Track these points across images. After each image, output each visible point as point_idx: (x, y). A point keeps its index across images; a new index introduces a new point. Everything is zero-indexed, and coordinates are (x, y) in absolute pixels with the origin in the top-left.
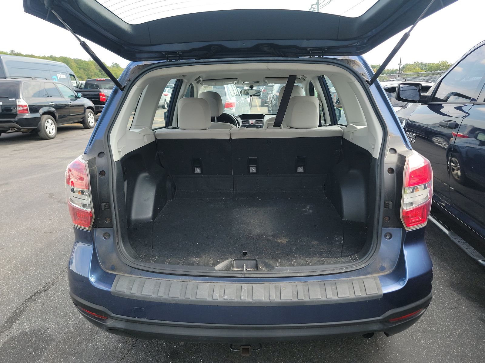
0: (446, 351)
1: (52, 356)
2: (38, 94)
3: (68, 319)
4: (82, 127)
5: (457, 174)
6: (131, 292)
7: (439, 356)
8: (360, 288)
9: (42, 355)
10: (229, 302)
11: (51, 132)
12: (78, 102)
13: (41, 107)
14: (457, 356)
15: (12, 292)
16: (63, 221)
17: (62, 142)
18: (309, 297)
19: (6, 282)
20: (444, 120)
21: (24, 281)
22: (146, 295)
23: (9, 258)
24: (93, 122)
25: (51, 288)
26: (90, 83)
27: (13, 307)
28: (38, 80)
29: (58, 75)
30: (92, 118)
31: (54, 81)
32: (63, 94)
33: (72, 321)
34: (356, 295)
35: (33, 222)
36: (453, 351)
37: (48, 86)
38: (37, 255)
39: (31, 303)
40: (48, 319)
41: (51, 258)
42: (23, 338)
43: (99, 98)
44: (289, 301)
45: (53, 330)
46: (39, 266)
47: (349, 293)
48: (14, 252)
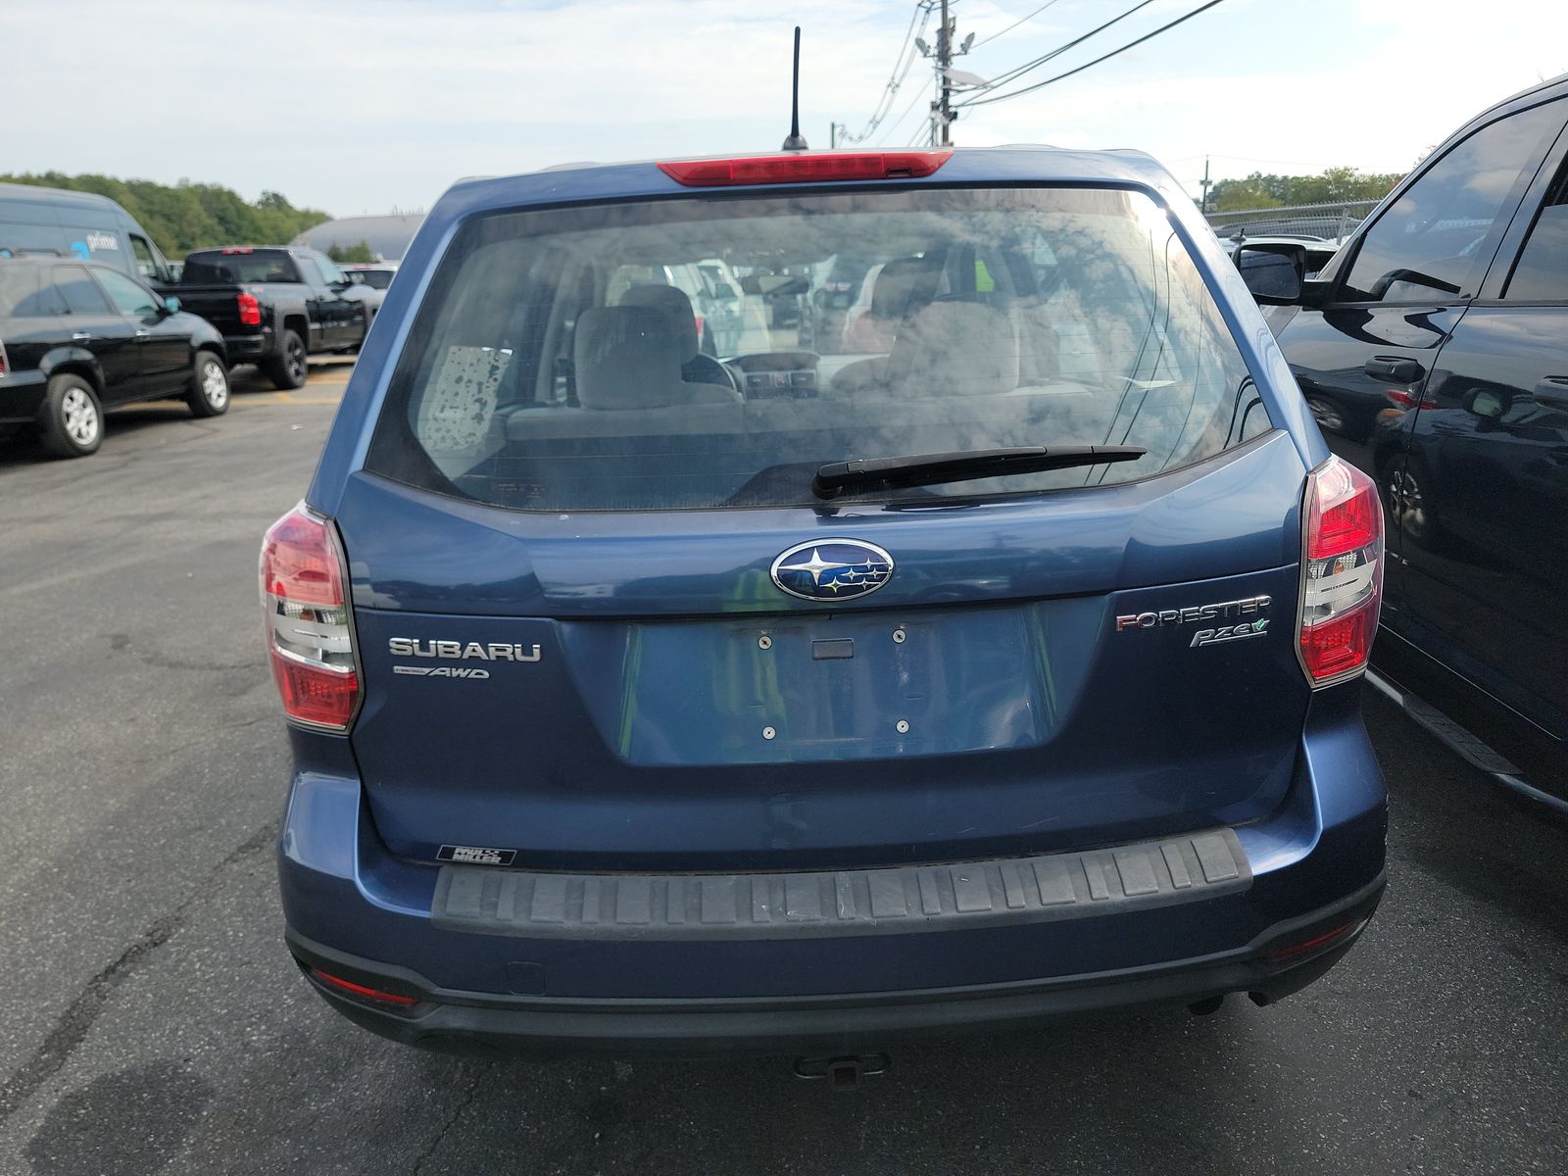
0: (1418, 1046)
1: (216, 1144)
2: (35, 305)
3: (247, 1027)
4: (184, 411)
5: (1413, 517)
6: (498, 917)
7: (1399, 1063)
8: (1186, 864)
9: (180, 1142)
10: (802, 929)
11: (84, 431)
12: (167, 328)
13: (45, 348)
14: (1451, 1058)
15: (47, 954)
16: (175, 723)
17: (125, 465)
18: (1041, 901)
19: (18, 925)
20: (1378, 358)
21: (79, 920)
22: (546, 922)
23: (15, 848)
24: (224, 394)
25: (174, 934)
26: (199, 262)
27: (58, 1001)
28: (31, 257)
29: (90, 238)
30: (219, 380)
31: (78, 259)
32: (118, 301)
33: (262, 1033)
34: (1177, 886)
35: (75, 731)
36: (1438, 1044)
37: (64, 276)
38: (109, 835)
39: (116, 985)
40: (180, 1033)
41: (157, 841)
42: (109, 1095)
43: (237, 313)
44: (981, 913)
45: (203, 1063)
46: (121, 868)
47: (1155, 882)
48: (29, 830)
